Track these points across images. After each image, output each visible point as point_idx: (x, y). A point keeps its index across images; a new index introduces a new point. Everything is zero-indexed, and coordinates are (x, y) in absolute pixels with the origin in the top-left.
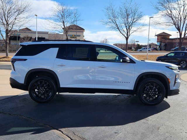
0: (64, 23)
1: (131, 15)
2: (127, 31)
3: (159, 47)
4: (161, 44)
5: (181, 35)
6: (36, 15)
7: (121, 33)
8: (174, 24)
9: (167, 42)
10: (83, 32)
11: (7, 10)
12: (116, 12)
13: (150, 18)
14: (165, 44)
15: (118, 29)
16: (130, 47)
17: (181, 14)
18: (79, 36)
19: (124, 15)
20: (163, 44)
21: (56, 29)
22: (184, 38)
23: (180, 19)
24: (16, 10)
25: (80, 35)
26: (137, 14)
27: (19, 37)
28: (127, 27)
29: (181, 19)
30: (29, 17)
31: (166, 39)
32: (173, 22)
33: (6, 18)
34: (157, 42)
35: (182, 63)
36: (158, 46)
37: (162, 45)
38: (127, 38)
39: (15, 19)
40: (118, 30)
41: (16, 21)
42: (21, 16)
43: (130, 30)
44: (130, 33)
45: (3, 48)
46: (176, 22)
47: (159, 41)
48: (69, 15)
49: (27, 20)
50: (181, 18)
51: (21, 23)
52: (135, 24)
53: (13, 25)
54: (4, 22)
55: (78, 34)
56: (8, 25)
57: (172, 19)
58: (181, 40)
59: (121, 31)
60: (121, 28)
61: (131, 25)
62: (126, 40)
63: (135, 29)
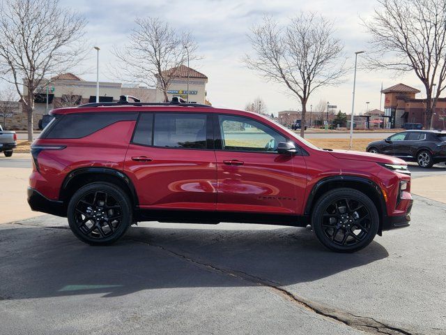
0: (159, 66)
1: (313, 47)
2: (305, 83)
3: (390, 120)
4: (395, 112)
5: (429, 92)
6: (97, 49)
7: (290, 87)
8: (414, 67)
9: (409, 107)
10: (203, 83)
11: (33, 36)
12: (279, 39)
13: (357, 53)
14: (403, 112)
15: (284, 78)
16: (317, 119)
17: (430, 43)
18: (194, 94)
19: (297, 47)
20: (399, 114)
21: (140, 79)
22: (438, 100)
23: (427, 55)
24: (51, 37)
25: (197, 92)
26: (326, 45)
27: (51, 96)
28: (303, 73)
29: (430, 56)
30: (80, 51)
31: (406, 102)
32: (410, 63)
33: (30, 54)
34: (385, 108)
35: (421, 157)
36: (388, 118)
37: (396, 114)
38: (304, 100)
39: (51, 57)
40: (282, 79)
41: (52, 62)
42: (63, 49)
43: (310, 81)
44: (311, 89)
45: (13, 121)
46: (418, 62)
47: (390, 104)
48: (172, 48)
49: (77, 58)
50: (429, 54)
51: (63, 66)
52: (322, 66)
53: (44, 71)
54: (25, 64)
55: (192, 88)
56: (34, 70)
57: (409, 55)
58: (430, 105)
59: (290, 83)
60: (291, 77)
61: (314, 69)
62: (302, 103)
63: (322, 79)
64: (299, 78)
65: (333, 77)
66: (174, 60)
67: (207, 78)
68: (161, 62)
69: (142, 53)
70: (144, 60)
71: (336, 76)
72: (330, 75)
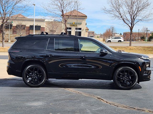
0: (63, 12)
2: (132, 20)
6: (34, 5)
10: (85, 19)
16: (142, 36)
25: (81, 23)
28: (131, 16)
40: (121, 18)
42: (18, 5)
43: (134, 19)
44: (135, 23)
52: (140, 12)
59: (125, 20)
60: (125, 17)
61: (136, 14)
62: (131, 30)
63: (140, 18)
64: (129, 18)
65: (145, 17)
66: (70, 10)
67: (86, 16)
68: (64, 11)
69: (55, 6)
70: (56, 10)
71: (147, 17)
72: (144, 16)
